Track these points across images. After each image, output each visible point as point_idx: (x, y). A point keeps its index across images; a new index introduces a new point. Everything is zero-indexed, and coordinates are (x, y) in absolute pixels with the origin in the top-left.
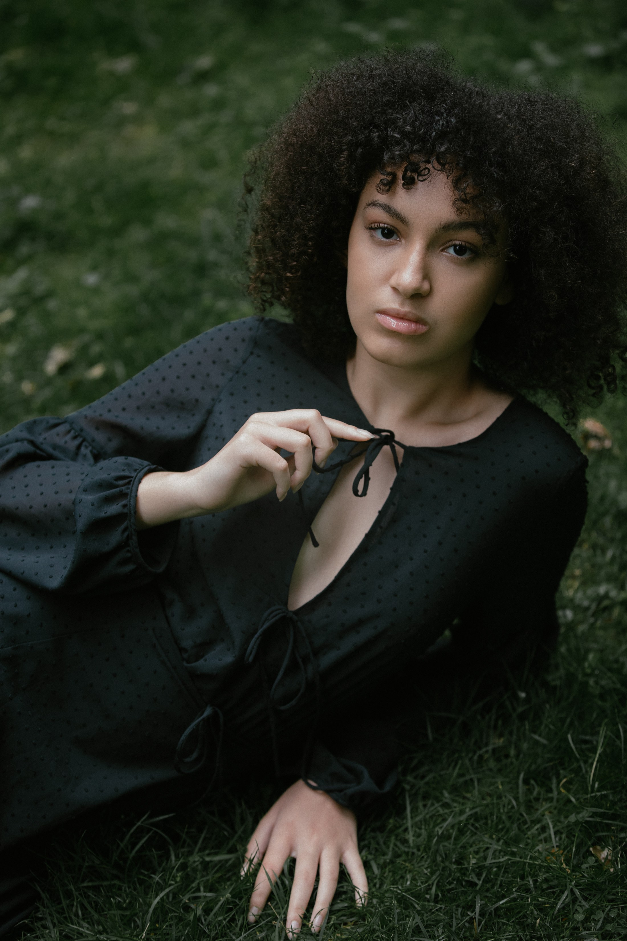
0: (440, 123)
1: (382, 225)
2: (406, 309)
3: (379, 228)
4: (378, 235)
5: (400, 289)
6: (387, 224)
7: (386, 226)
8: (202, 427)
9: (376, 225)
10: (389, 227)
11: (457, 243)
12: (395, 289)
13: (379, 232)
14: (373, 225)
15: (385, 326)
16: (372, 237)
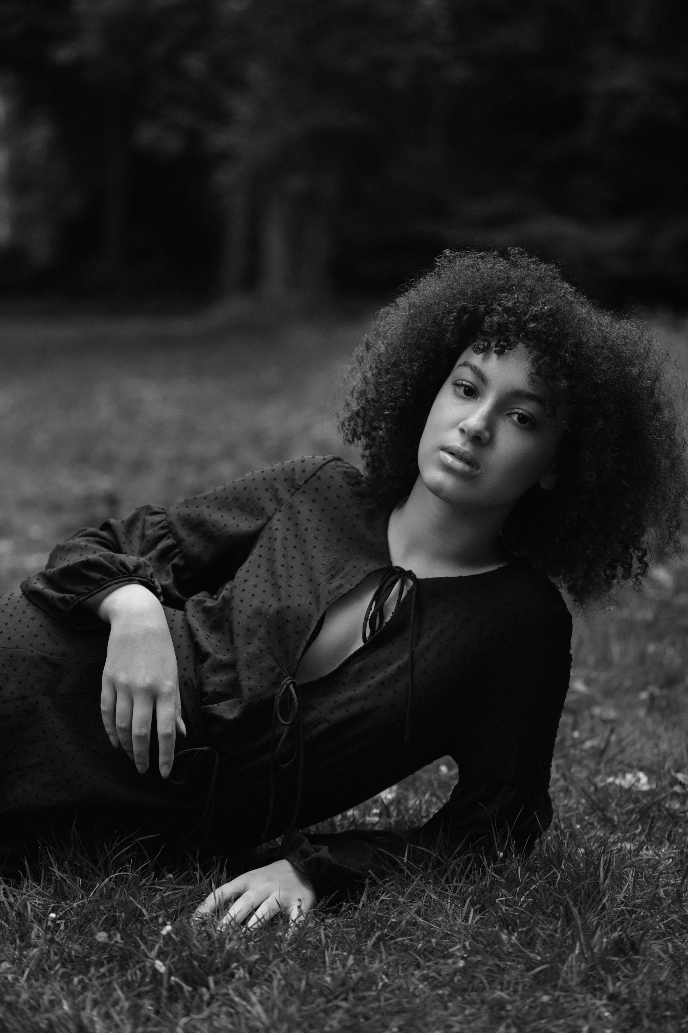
0: (534, 309)
1: (464, 383)
2: (467, 448)
3: (462, 385)
4: (461, 391)
5: (465, 429)
6: (469, 382)
7: (467, 384)
8: (261, 530)
9: (460, 381)
10: (470, 384)
11: (520, 411)
12: (462, 431)
13: (463, 388)
14: (457, 382)
15: (444, 461)
16: (455, 391)
